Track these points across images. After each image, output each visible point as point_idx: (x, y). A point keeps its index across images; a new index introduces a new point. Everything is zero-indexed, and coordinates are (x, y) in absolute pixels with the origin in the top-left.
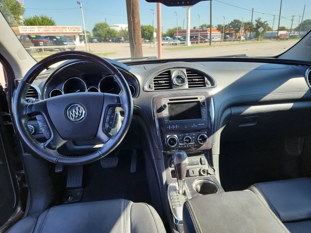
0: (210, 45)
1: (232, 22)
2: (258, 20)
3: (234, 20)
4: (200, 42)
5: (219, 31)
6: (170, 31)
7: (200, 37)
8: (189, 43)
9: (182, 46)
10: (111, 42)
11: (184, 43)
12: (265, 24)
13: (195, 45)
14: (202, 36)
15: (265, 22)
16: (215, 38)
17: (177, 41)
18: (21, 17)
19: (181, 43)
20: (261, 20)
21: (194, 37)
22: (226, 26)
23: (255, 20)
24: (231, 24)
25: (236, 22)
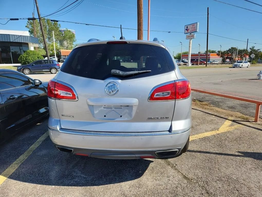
0: (206, 66)
1: (229, 49)
2: (252, 48)
3: (232, 48)
4: (200, 64)
5: (218, 56)
6: (179, 55)
7: (200, 60)
8: (190, 64)
9: (185, 66)
10: (132, 62)
11: (186, 64)
12: (259, 51)
13: (195, 66)
14: (202, 59)
15: (258, 50)
16: (216, 61)
17: (181, 63)
18: (74, 43)
19: (184, 64)
20: (255, 48)
21: (196, 60)
22: (225, 52)
23: (249, 48)
24: (229, 50)
25: (233, 49)
